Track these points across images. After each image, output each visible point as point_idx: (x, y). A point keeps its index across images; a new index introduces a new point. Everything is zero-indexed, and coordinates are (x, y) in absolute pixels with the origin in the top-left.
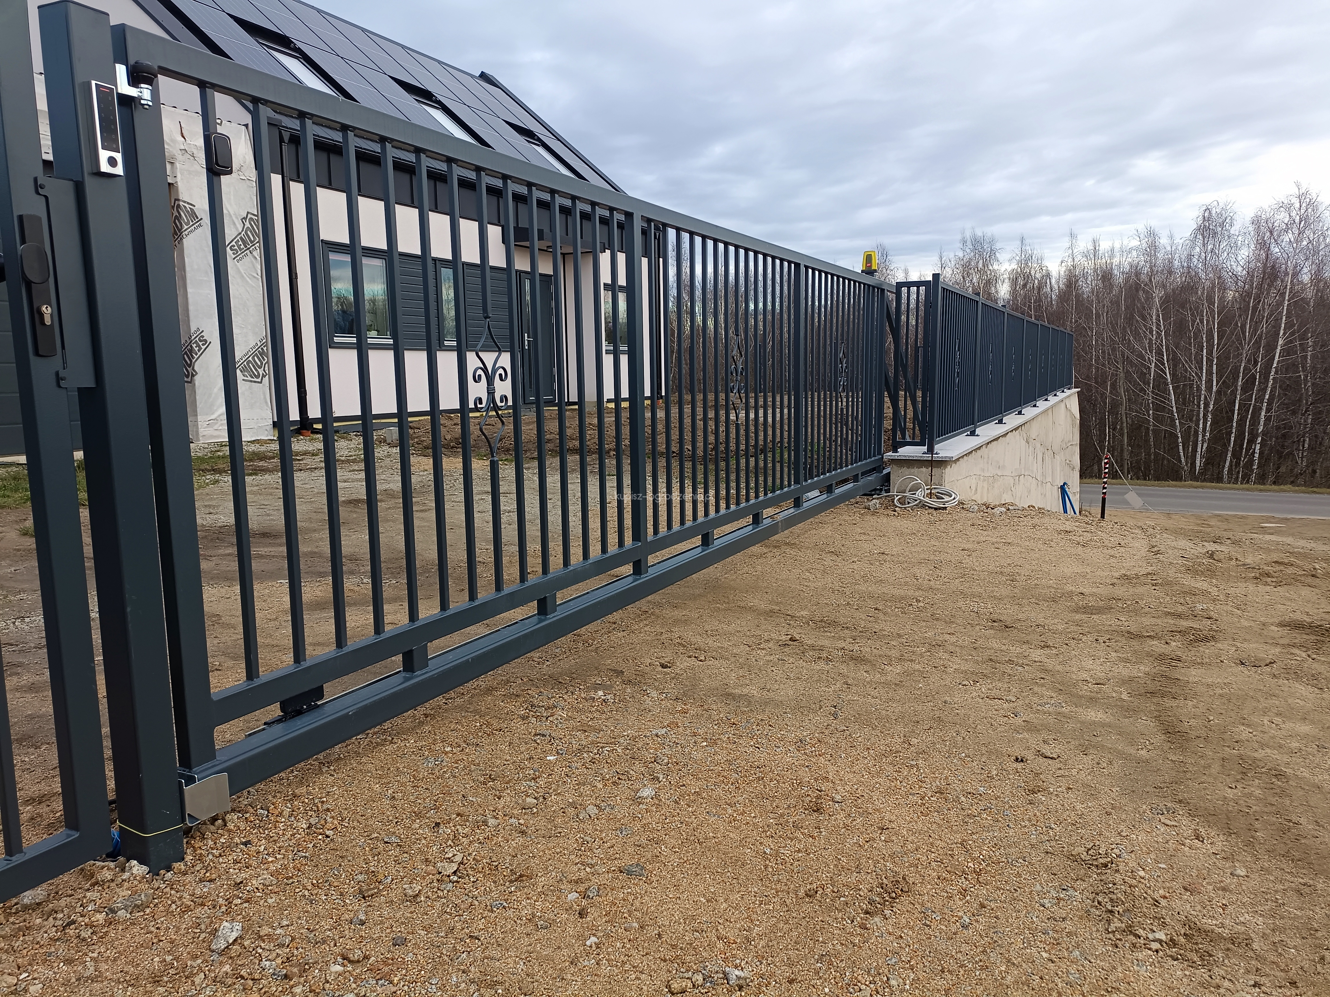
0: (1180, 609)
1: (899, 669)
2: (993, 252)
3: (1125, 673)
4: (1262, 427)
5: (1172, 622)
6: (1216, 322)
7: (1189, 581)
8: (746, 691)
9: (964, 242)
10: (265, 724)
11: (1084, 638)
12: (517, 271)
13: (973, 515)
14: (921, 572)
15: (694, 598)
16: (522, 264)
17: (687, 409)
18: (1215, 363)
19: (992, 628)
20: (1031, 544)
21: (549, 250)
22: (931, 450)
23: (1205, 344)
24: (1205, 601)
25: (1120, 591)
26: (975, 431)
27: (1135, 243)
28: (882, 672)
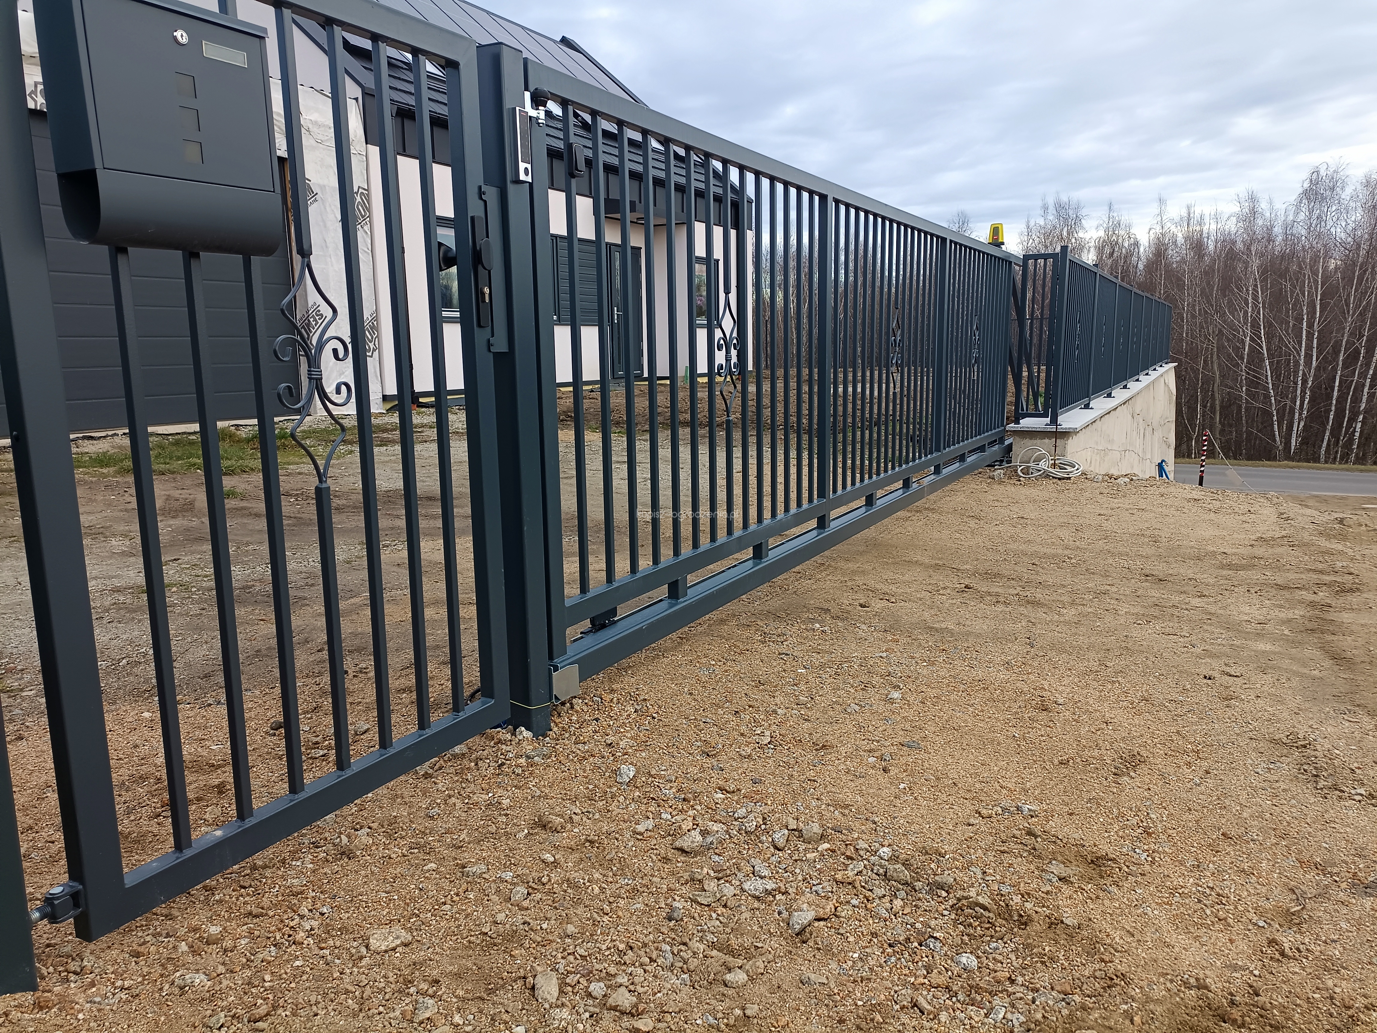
0: (1320, 566)
1: (1073, 611)
2: (1078, 220)
3: (1282, 615)
4: (1364, 405)
5: (1316, 577)
6: (1319, 293)
7: (1324, 543)
8: (943, 626)
9: (1045, 208)
10: (581, 633)
11: (1236, 589)
12: (607, 244)
13: (1098, 485)
14: (1064, 533)
15: (861, 553)
16: (612, 236)
17: (780, 385)
18: (1315, 336)
19: (1147, 581)
20: (1165, 511)
21: (643, 223)
22: (1054, 421)
23: (1305, 317)
24: (1343, 560)
25: (1259, 551)
26: (1089, 403)
27: (1237, 209)
28: (1059, 614)
